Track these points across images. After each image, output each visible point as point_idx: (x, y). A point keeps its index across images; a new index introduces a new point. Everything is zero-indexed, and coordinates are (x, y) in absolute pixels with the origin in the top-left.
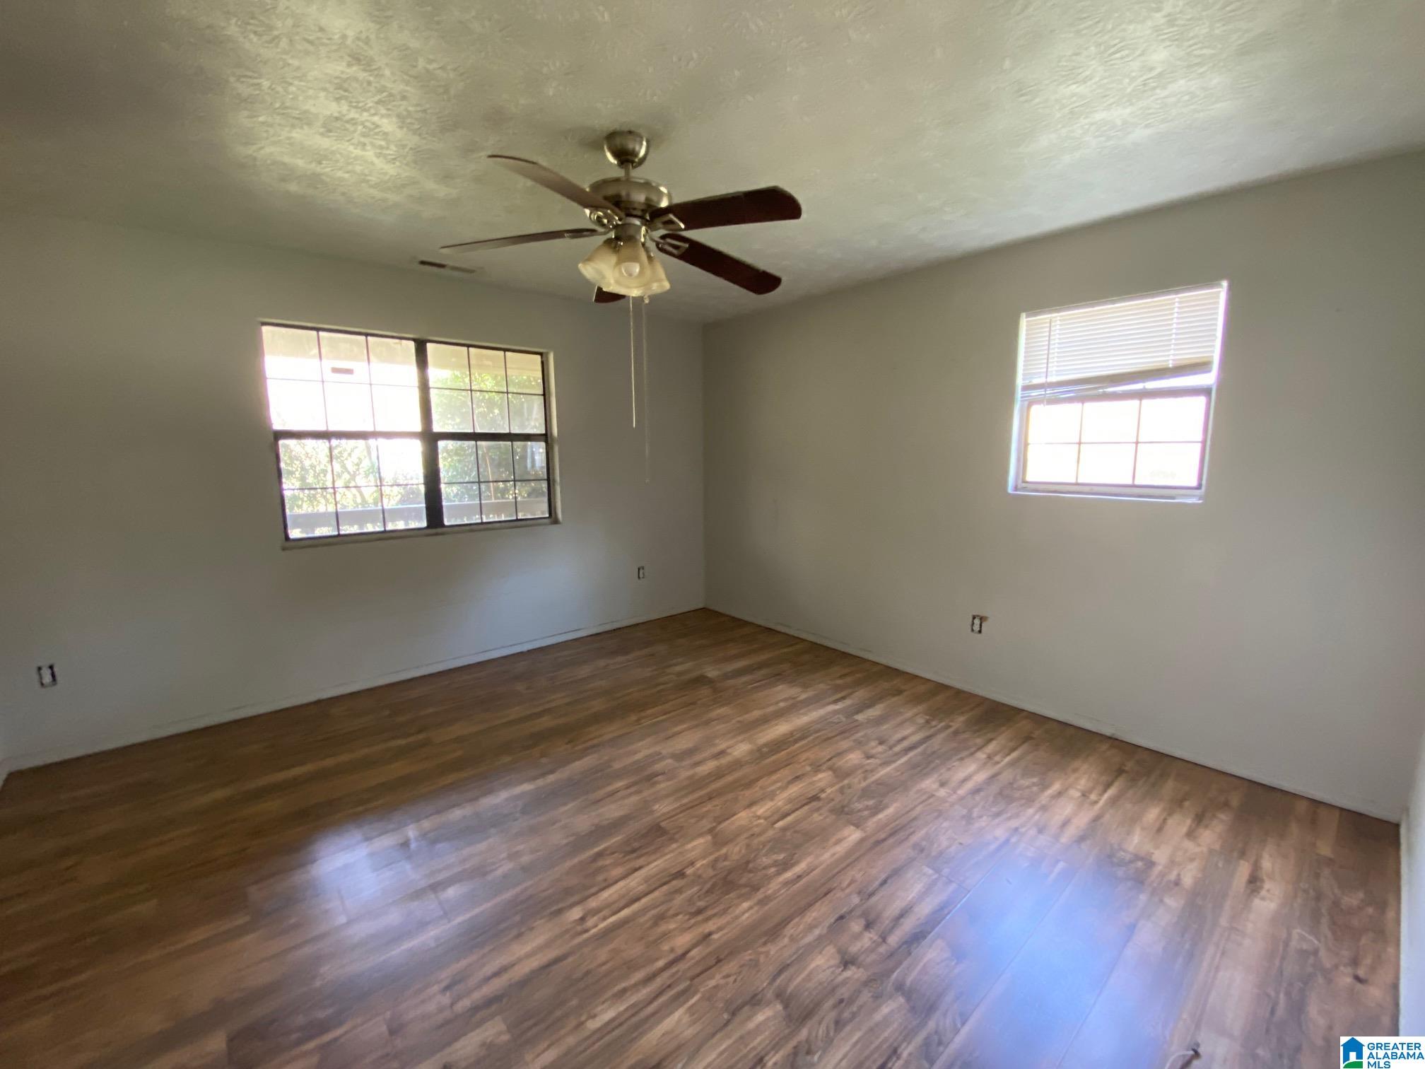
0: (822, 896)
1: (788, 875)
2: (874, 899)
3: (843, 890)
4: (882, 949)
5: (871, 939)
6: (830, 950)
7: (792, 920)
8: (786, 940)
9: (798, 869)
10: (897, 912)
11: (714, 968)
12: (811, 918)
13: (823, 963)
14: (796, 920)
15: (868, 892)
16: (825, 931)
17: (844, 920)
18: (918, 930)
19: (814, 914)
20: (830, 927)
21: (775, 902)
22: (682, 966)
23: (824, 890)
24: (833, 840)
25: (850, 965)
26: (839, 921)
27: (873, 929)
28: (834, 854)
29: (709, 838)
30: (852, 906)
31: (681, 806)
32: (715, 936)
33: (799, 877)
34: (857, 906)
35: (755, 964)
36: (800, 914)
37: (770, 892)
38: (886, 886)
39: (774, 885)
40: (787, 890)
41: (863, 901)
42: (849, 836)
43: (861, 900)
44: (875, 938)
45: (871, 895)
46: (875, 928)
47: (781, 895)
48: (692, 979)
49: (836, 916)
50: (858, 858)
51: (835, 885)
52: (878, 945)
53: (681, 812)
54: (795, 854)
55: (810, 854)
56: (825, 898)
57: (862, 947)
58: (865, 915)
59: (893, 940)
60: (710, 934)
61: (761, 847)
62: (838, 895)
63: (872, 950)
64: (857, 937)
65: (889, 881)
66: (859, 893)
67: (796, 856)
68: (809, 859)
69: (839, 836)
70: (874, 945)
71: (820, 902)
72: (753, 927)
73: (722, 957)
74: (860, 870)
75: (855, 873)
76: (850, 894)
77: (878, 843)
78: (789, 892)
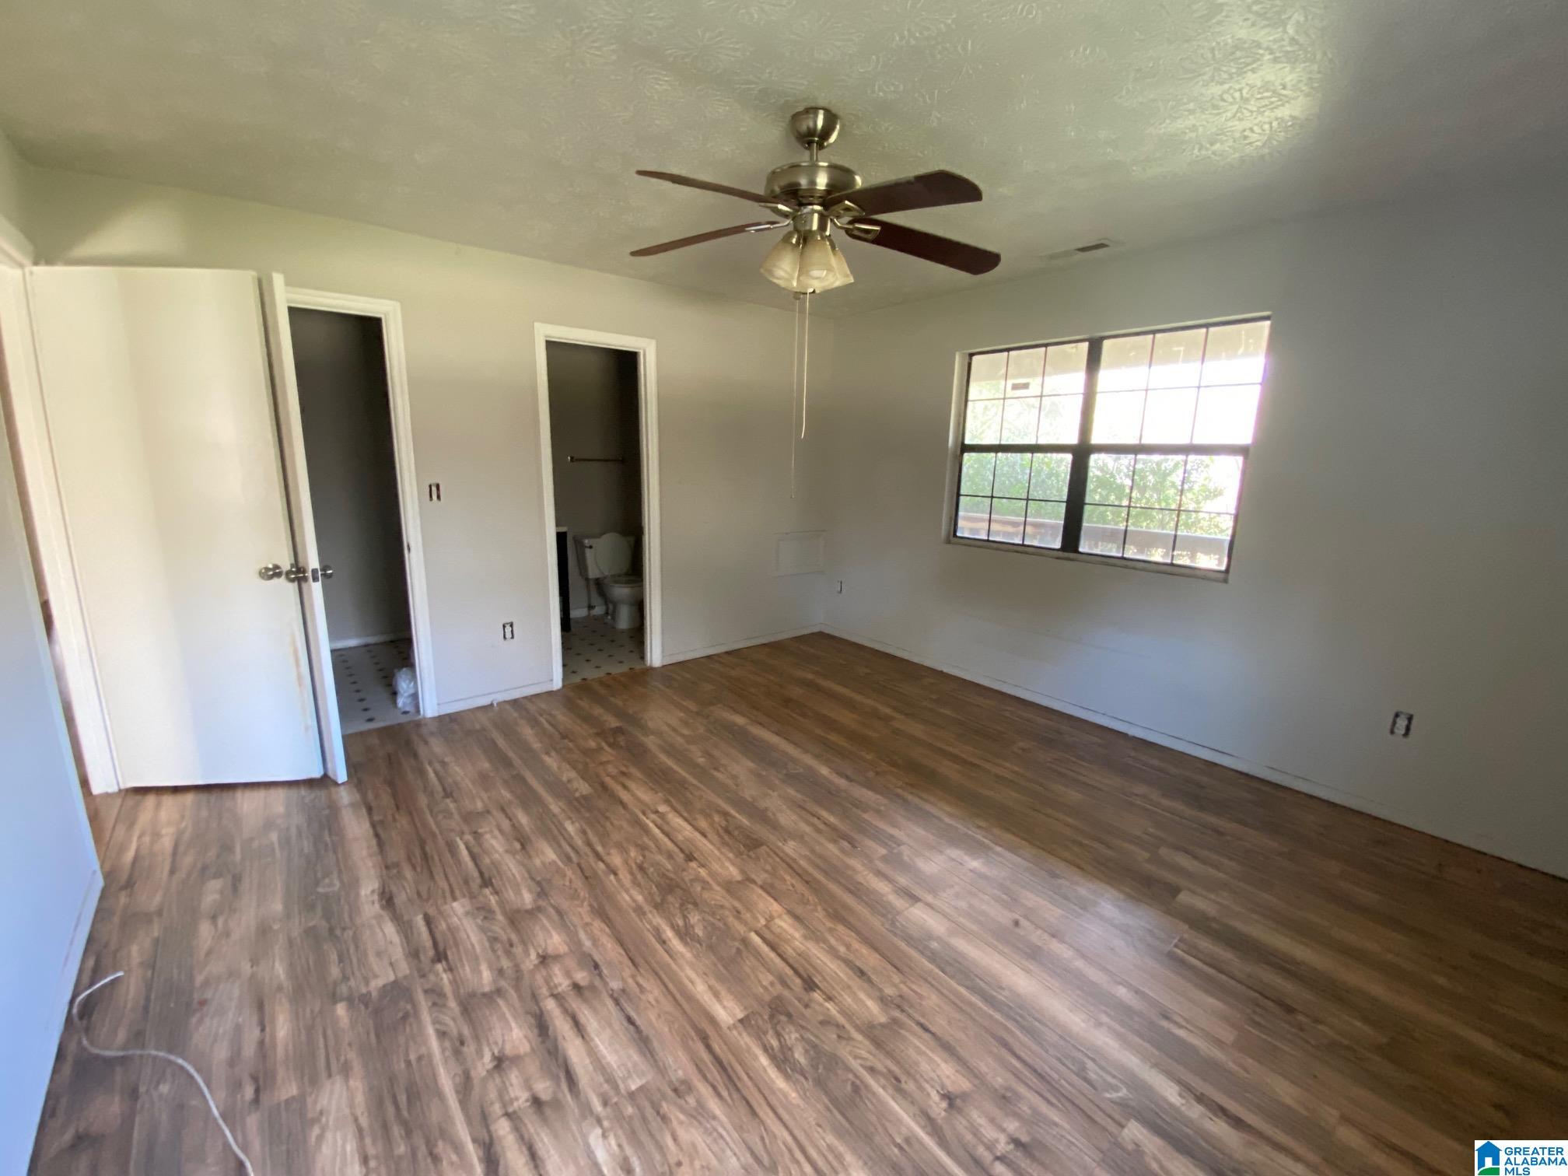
0: (630, 955)
1: (669, 934)
2: (610, 1003)
3: (633, 977)
4: (544, 991)
5: (560, 985)
6: (563, 949)
7: (608, 926)
8: (587, 919)
9: (676, 944)
10: (582, 1019)
11: (581, 874)
12: (605, 942)
13: (556, 942)
14: (607, 930)
15: (621, 999)
16: (585, 949)
17: (593, 968)
18: (550, 1033)
19: (609, 945)
20: (590, 955)
21: (637, 919)
22: (592, 859)
23: (639, 960)
24: (718, 987)
25: (541, 959)
26: (593, 963)
27: (571, 990)
28: (692, 982)
29: (739, 878)
30: (608, 980)
31: (794, 860)
32: (612, 877)
33: (663, 942)
34: (606, 984)
35: (574, 896)
36: (614, 935)
37: (650, 916)
38: (625, 1023)
39: (658, 920)
40: (649, 930)
41: (611, 992)
42: (724, 1007)
43: (612, 990)
44: (560, 989)
45: (617, 1002)
46: (572, 993)
47: (644, 924)
48: (579, 865)
49: (600, 963)
50: (680, 1006)
51: (641, 970)
52: (550, 988)
53: (781, 858)
54: (701, 945)
55: (697, 956)
56: (626, 958)
57: (555, 975)
58: (592, 988)
59: (550, 1005)
60: (615, 874)
61: (718, 917)
62: (627, 970)
63: (548, 981)
64: (568, 974)
65: (631, 1028)
66: (623, 991)
67: (698, 946)
68: (689, 955)
69: (723, 993)
70: (552, 984)
71: (624, 953)
72: (611, 898)
73: (590, 880)
74: (657, 1001)
75: (653, 992)
76: (623, 980)
77: (705, 1039)
78: (646, 932)
